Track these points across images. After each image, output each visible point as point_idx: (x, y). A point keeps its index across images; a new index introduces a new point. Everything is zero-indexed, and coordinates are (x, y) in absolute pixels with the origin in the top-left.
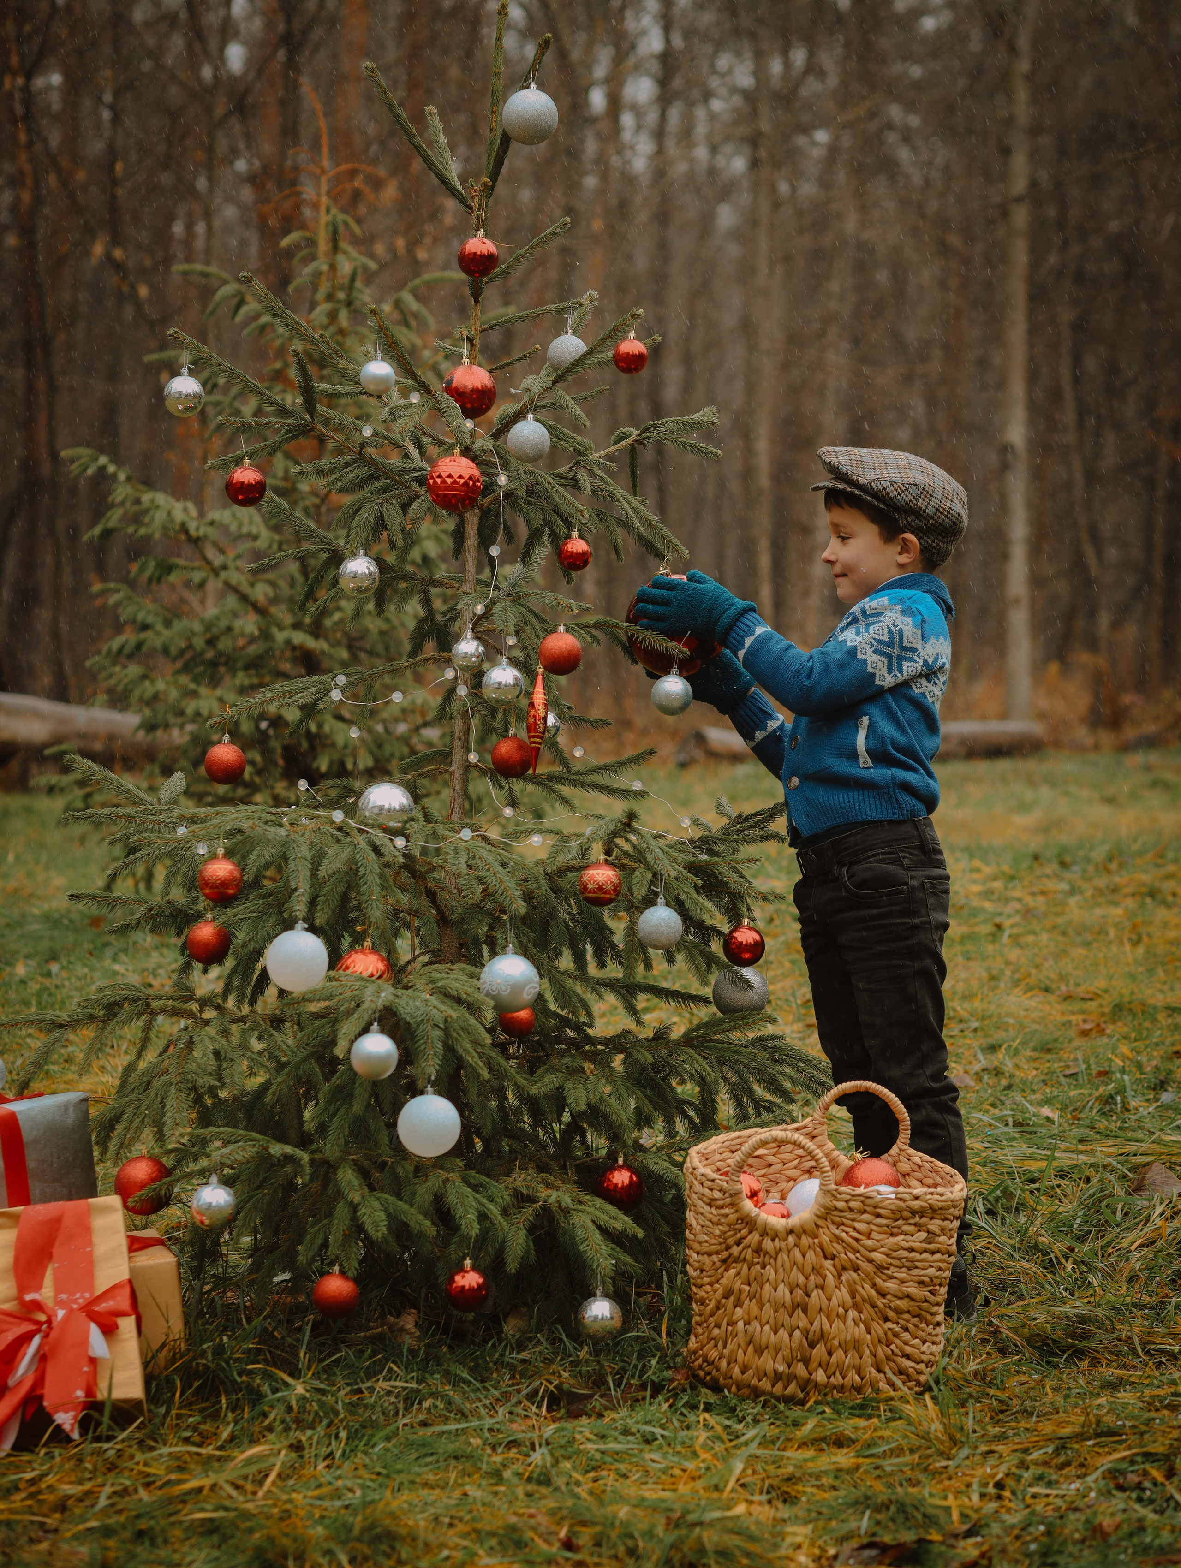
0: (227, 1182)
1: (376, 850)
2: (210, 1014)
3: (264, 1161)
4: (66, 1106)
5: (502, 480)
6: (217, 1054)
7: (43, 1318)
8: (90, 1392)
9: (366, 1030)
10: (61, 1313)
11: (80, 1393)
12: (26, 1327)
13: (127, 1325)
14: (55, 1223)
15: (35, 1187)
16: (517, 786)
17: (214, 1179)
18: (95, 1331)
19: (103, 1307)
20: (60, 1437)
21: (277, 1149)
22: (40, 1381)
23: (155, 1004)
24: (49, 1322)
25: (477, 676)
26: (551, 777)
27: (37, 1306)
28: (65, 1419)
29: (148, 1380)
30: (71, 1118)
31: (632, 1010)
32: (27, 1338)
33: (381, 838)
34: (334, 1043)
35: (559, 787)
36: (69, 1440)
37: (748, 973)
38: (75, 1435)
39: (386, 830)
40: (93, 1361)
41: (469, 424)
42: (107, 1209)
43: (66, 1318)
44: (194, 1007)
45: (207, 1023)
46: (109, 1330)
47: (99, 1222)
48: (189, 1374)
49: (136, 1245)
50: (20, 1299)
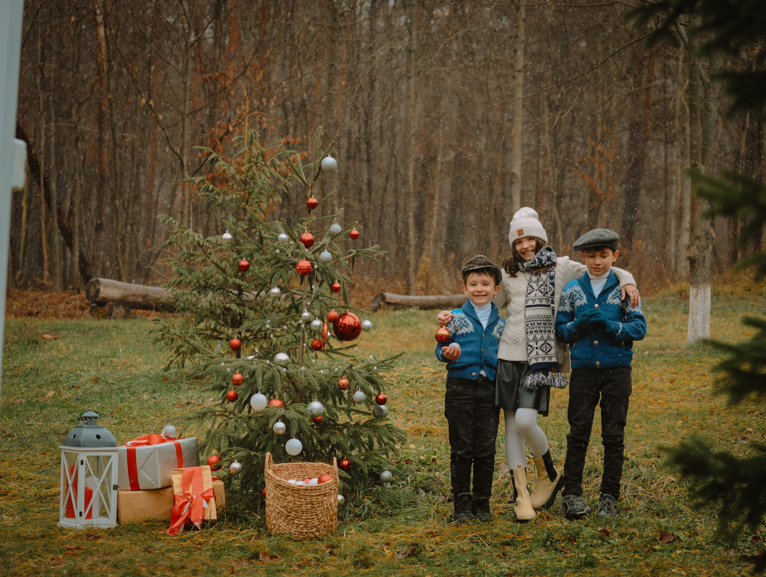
0: (240, 462)
1: (279, 371)
2: (232, 416)
3: (249, 457)
4: (192, 441)
5: (316, 267)
6: (235, 427)
7: (190, 497)
8: (203, 517)
9: (277, 421)
10: (195, 496)
11: (201, 517)
12: (185, 500)
13: (212, 500)
14: (193, 473)
15: (185, 463)
16: (318, 353)
17: (236, 461)
18: (204, 501)
19: (206, 495)
20: (196, 529)
21: (252, 453)
22: (190, 514)
23: (217, 413)
24: (192, 498)
25: (308, 323)
26: (327, 351)
27: (189, 494)
28: (197, 524)
29: (217, 515)
30: (194, 445)
31: (349, 416)
32: (186, 503)
33: (279, 367)
34: (268, 425)
35: (329, 353)
36: (198, 529)
37: (383, 407)
38: (200, 528)
39: (281, 366)
40: (204, 509)
41: (307, 250)
42: (206, 469)
43: (197, 497)
44: (228, 414)
45: (231, 418)
46: (208, 501)
47: (204, 472)
48: (228, 514)
49: (214, 479)
50: (184, 492)
